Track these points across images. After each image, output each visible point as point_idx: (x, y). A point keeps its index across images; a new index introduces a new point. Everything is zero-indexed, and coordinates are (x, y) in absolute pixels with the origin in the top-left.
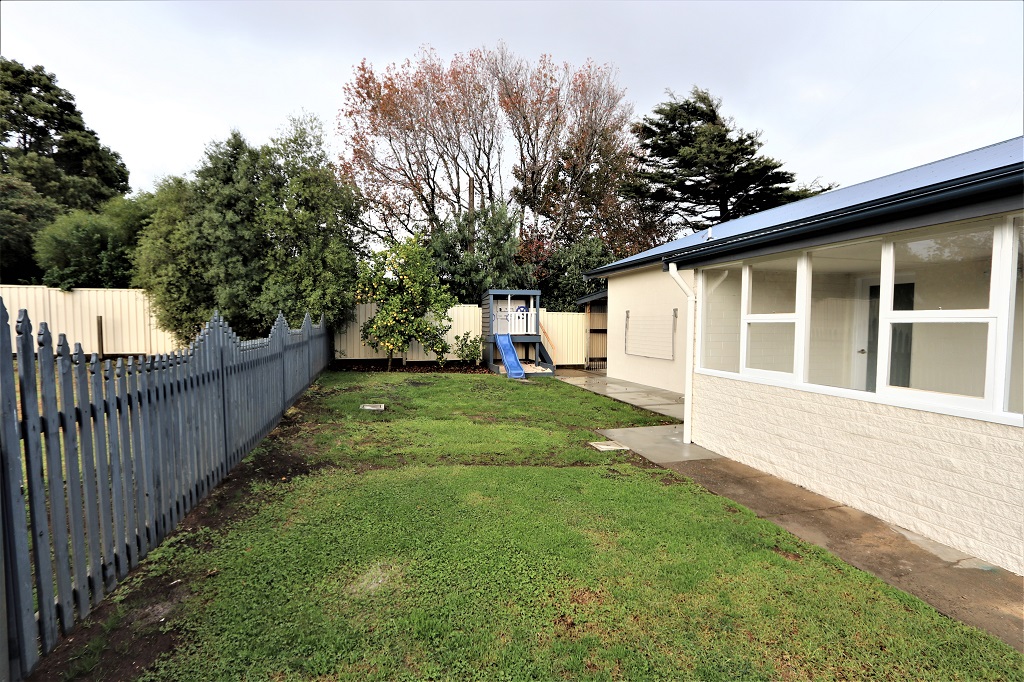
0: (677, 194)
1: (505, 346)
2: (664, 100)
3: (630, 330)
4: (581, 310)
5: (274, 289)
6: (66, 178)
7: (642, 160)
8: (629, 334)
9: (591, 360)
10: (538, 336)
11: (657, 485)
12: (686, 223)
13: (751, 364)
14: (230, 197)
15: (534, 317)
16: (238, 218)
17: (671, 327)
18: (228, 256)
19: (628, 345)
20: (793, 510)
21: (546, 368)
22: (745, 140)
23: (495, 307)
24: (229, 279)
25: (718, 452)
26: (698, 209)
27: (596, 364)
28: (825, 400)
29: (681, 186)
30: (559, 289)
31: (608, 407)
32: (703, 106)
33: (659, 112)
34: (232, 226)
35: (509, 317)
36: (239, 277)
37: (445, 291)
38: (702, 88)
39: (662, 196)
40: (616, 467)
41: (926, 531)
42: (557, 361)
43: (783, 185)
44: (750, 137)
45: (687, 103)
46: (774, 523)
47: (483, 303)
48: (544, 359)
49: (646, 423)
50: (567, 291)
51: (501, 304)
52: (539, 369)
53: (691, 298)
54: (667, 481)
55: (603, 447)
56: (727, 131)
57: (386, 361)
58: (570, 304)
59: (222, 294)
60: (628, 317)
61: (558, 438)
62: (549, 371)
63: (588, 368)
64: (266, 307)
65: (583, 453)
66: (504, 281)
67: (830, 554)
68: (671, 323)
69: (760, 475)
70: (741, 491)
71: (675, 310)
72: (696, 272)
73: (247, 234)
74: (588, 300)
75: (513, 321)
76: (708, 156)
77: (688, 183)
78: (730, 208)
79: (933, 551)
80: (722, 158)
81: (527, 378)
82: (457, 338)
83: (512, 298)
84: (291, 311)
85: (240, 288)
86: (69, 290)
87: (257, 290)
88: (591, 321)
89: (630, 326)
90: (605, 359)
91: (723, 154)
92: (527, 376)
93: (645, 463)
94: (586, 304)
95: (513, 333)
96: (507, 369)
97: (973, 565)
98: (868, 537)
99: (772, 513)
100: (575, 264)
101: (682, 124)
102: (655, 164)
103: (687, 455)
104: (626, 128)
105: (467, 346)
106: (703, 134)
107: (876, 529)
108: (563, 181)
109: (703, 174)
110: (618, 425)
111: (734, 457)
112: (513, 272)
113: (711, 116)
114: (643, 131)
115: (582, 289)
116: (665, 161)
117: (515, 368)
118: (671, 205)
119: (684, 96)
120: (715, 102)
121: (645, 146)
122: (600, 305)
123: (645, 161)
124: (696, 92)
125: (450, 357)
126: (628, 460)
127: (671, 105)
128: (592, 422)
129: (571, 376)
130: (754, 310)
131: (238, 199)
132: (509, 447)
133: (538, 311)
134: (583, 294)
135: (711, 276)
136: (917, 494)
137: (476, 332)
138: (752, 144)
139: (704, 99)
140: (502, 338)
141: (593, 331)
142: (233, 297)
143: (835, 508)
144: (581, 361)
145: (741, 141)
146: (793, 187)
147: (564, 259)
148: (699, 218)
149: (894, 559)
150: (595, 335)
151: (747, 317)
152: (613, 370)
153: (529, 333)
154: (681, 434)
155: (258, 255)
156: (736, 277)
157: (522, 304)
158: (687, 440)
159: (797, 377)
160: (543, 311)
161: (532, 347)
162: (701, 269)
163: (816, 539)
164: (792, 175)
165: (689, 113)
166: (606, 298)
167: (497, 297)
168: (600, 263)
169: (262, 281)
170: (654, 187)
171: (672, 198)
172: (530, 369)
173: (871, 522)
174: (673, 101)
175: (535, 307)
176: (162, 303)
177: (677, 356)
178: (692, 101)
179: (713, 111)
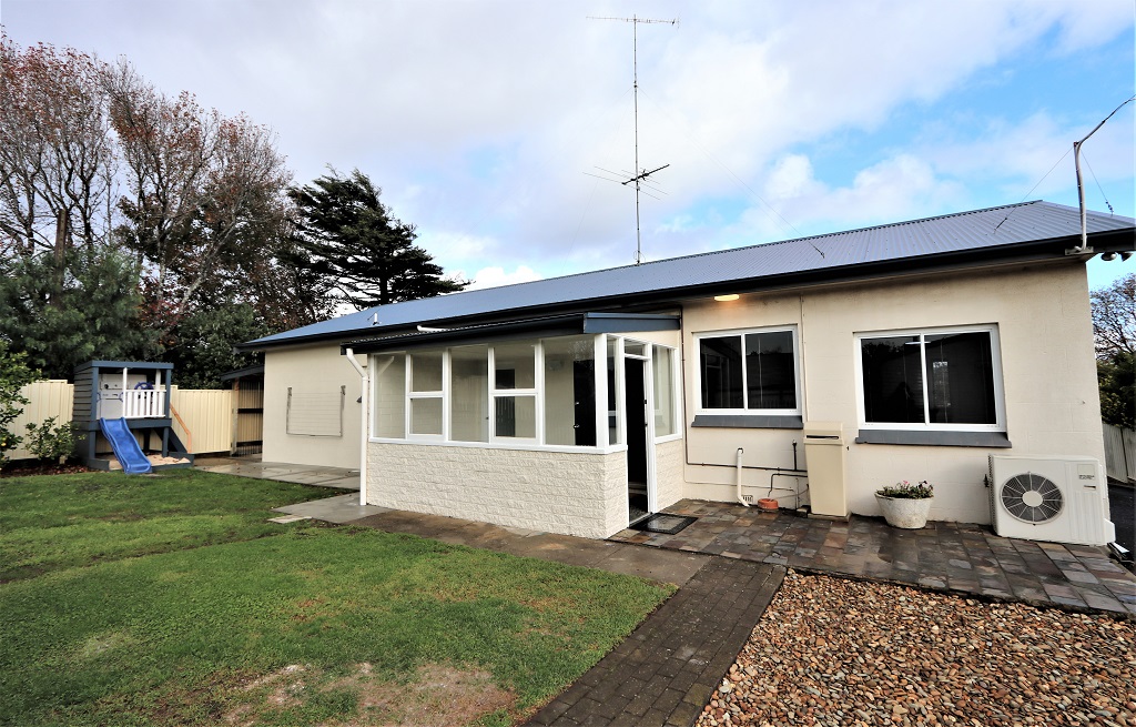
0: (339, 268)
1: (117, 434)
2: (325, 174)
3: (292, 408)
4: (226, 386)
7: (300, 227)
8: (291, 412)
9: (239, 444)
10: (167, 419)
11: (343, 536)
12: (347, 298)
13: (414, 431)
15: (162, 395)
17: (339, 403)
19: (290, 424)
20: (444, 530)
21: (181, 458)
22: (402, 231)
23: (100, 382)
25: (390, 506)
26: (359, 285)
27: (248, 448)
28: (462, 451)
29: (343, 263)
30: (194, 361)
31: (276, 488)
32: (363, 188)
33: (320, 183)
35: (124, 397)
37: (18, 362)
38: (364, 173)
39: (321, 268)
40: (305, 531)
41: (516, 523)
42: (193, 449)
43: (434, 276)
44: (407, 229)
45: (348, 182)
46: (433, 539)
47: (77, 377)
48: (174, 447)
49: (320, 496)
50: (207, 364)
51: (109, 380)
52: (170, 461)
53: (365, 378)
54: (351, 532)
55: (284, 520)
56: (387, 219)
58: (210, 379)
60: (290, 394)
61: (234, 520)
62: (185, 461)
63: (236, 455)
65: (266, 527)
66: (114, 350)
67: (465, 546)
68: (340, 399)
69: (423, 516)
70: (410, 527)
71: (343, 387)
72: (369, 357)
74: (237, 375)
75: (130, 401)
76: (369, 240)
77: (350, 260)
78: (389, 288)
79: (518, 533)
80: (382, 244)
81: (154, 472)
82: (31, 427)
83: (129, 372)
88: (240, 399)
89: (292, 404)
90: (260, 443)
91: (383, 241)
92: (155, 469)
93: (329, 525)
94: (233, 380)
95: (129, 416)
96: (123, 463)
97: (536, 534)
98: (487, 534)
99: (430, 535)
100: (219, 332)
101: (344, 202)
102: (315, 234)
103: (363, 514)
104: (283, 192)
105: (49, 437)
106: (365, 217)
107: (491, 529)
108: (198, 231)
109: (365, 254)
110: (293, 501)
111: (402, 508)
112: (129, 339)
113: (371, 201)
114: (301, 198)
115: (228, 362)
116: (325, 234)
117: (135, 462)
118: (333, 278)
119: (345, 175)
120: (375, 190)
121: (303, 214)
122: (255, 382)
123: (303, 229)
124: (357, 174)
125: (19, 453)
126: (312, 525)
127: (333, 180)
128: (262, 503)
129: (214, 465)
130: (415, 389)
132: (179, 536)
133: (168, 389)
134: (229, 368)
135: (380, 360)
136: (511, 502)
137: (64, 417)
138: (408, 235)
139: (364, 182)
140: (111, 424)
141: (241, 411)
143: (471, 524)
144: (225, 447)
145: (399, 231)
146: (442, 278)
147: (203, 326)
148: (359, 295)
149: (499, 541)
150: (244, 416)
151: (410, 394)
152: (269, 454)
153: (154, 415)
154: (358, 499)
156: (400, 362)
157: (143, 379)
158: (363, 503)
159: (446, 437)
160: (174, 388)
161: (157, 433)
162: (373, 354)
163: (459, 542)
164: (441, 269)
165: (350, 193)
166: (263, 374)
167: (103, 371)
168: (253, 335)
170: (314, 259)
171: (334, 272)
172: (156, 461)
173: (490, 526)
174: (335, 177)
175: (163, 382)
177: (345, 432)
178: (353, 181)
179: (374, 199)
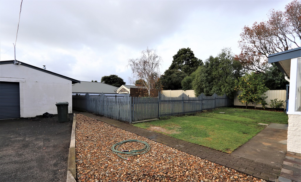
5: (214, 88)
6: (190, 68)
14: (207, 70)
16: (207, 75)
18: (206, 82)
24: (206, 87)
34: (207, 76)
36: (208, 86)
57: (246, 106)
59: (205, 90)
64: (212, 92)
73: (209, 77)
82: (271, 100)
84: (218, 93)
85: (208, 89)
86: (185, 90)
87: (211, 89)
125: (269, 107)
131: (209, 70)
142: (207, 91)
155: (212, 81)
169: (212, 87)
176: (196, 92)
